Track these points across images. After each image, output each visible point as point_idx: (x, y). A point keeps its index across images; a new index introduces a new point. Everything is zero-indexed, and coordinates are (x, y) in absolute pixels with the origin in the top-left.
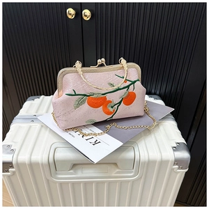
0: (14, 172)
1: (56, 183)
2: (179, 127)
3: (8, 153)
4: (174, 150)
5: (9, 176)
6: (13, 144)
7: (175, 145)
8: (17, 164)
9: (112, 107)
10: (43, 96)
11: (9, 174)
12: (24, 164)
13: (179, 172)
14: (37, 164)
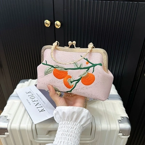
0: (8, 135)
1: (37, 143)
2: (125, 105)
3: (5, 122)
4: (119, 123)
5: (5, 138)
6: (8, 115)
7: (120, 119)
8: (11, 130)
9: (71, 82)
10: (30, 80)
11: (5, 136)
12: (15, 130)
13: (123, 138)
14: (24, 130)
